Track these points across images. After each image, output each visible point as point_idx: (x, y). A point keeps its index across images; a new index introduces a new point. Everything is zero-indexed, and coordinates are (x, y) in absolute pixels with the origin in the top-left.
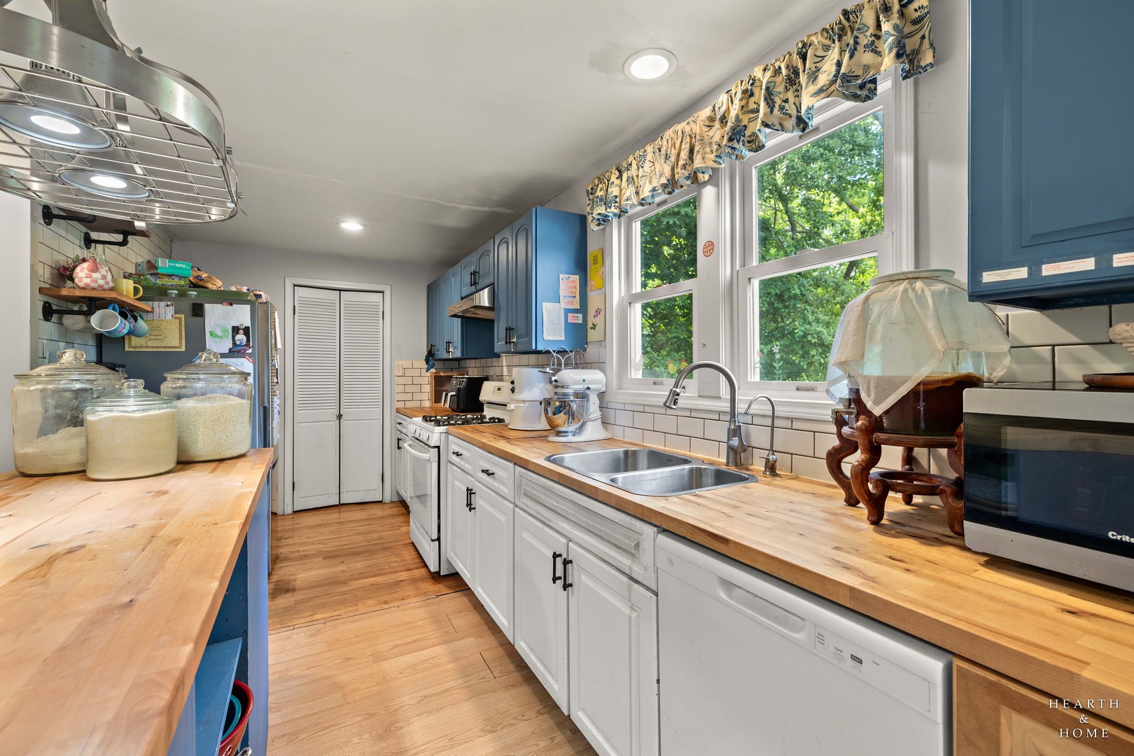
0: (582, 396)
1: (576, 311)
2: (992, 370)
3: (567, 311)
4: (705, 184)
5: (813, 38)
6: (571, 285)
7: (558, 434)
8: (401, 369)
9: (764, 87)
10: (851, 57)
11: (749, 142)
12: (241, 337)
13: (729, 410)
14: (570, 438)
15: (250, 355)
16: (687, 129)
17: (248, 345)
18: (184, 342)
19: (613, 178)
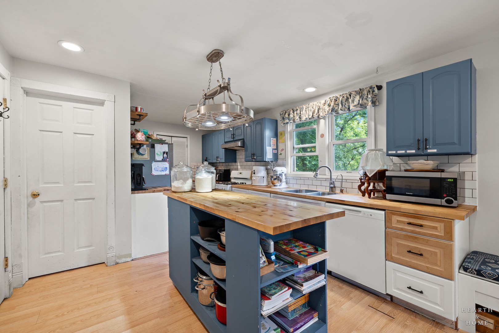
0: (281, 175)
1: (275, 149)
2: (390, 168)
3: (273, 149)
4: (321, 119)
5: (353, 92)
6: (274, 141)
7: (275, 186)
8: (193, 166)
9: (340, 100)
10: (362, 100)
11: (335, 111)
12: (165, 155)
13: (330, 178)
14: (278, 187)
15: (168, 161)
16: (317, 104)
17: (167, 158)
18: (149, 157)
19: (291, 112)
